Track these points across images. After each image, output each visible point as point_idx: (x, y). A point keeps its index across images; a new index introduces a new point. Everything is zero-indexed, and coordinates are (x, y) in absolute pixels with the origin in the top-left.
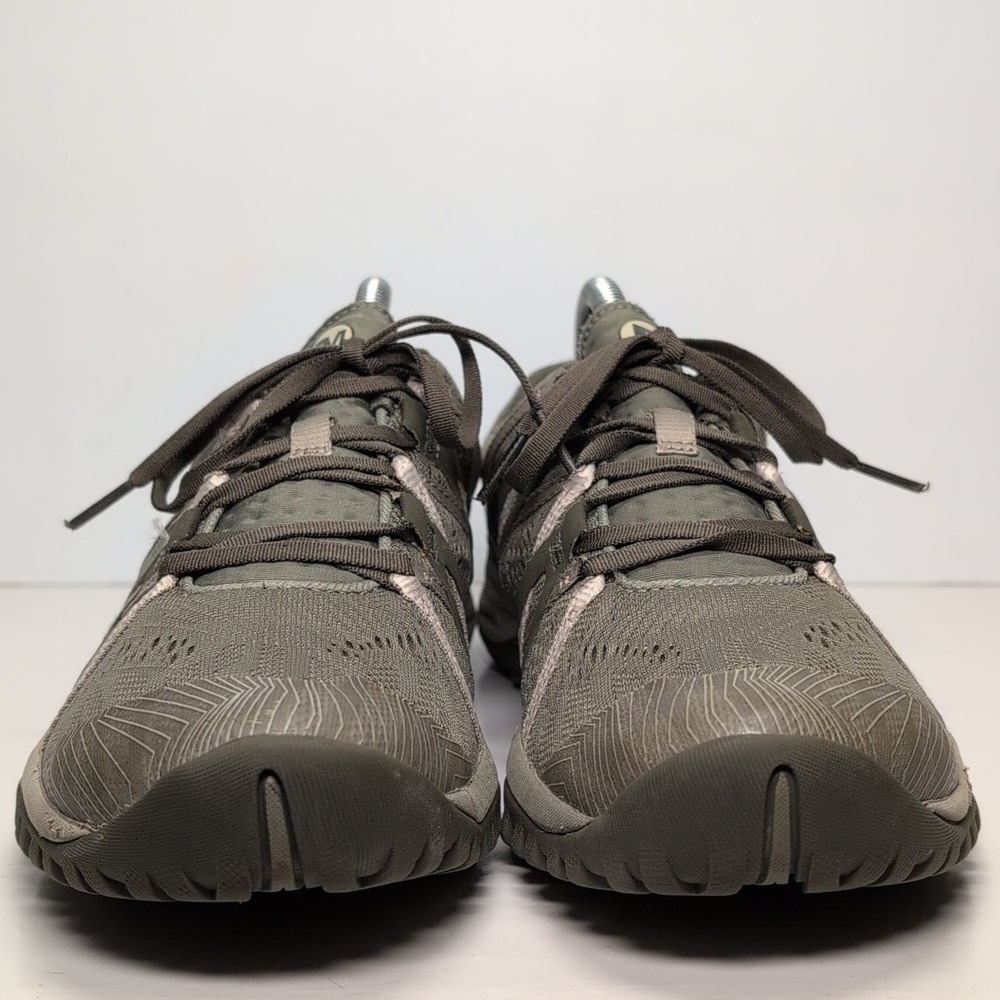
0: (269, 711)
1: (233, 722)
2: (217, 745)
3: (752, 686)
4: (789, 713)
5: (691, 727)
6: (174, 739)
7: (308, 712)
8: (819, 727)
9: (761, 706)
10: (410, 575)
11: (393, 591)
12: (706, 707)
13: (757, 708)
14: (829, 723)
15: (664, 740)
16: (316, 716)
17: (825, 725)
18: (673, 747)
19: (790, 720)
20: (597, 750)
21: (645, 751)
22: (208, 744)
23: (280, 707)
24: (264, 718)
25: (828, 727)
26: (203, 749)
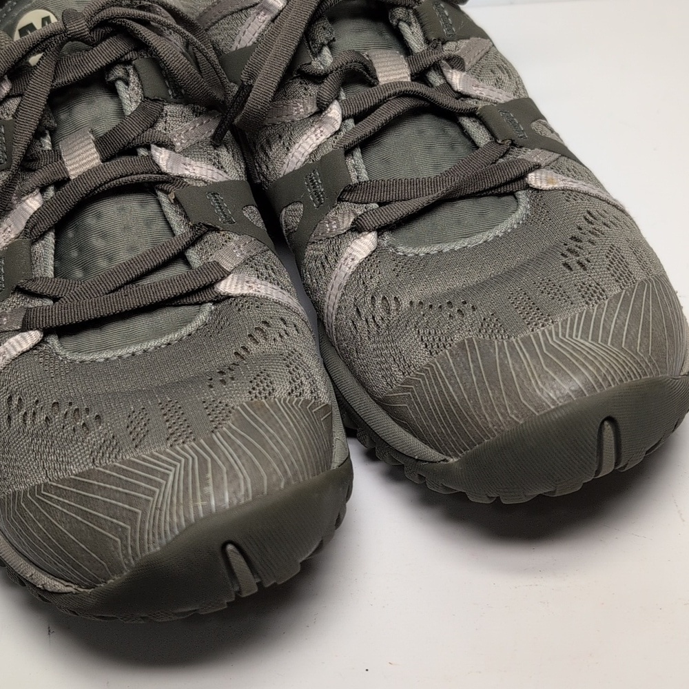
0: (206, 488)
1: (182, 507)
2: (177, 532)
3: (559, 348)
4: (598, 370)
5: (524, 399)
6: (133, 528)
7: (236, 476)
8: (622, 372)
9: (576, 370)
10: (228, 275)
11: (224, 300)
12: (532, 379)
13: (573, 372)
14: (627, 365)
15: (503, 411)
16: (244, 478)
17: (625, 369)
18: (513, 416)
19: (600, 375)
20: (433, 405)
21: (488, 419)
22: (169, 532)
23: (213, 480)
24: (206, 497)
25: (627, 369)
26: (166, 536)
